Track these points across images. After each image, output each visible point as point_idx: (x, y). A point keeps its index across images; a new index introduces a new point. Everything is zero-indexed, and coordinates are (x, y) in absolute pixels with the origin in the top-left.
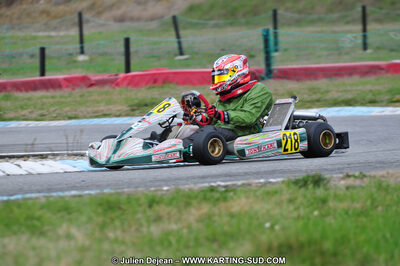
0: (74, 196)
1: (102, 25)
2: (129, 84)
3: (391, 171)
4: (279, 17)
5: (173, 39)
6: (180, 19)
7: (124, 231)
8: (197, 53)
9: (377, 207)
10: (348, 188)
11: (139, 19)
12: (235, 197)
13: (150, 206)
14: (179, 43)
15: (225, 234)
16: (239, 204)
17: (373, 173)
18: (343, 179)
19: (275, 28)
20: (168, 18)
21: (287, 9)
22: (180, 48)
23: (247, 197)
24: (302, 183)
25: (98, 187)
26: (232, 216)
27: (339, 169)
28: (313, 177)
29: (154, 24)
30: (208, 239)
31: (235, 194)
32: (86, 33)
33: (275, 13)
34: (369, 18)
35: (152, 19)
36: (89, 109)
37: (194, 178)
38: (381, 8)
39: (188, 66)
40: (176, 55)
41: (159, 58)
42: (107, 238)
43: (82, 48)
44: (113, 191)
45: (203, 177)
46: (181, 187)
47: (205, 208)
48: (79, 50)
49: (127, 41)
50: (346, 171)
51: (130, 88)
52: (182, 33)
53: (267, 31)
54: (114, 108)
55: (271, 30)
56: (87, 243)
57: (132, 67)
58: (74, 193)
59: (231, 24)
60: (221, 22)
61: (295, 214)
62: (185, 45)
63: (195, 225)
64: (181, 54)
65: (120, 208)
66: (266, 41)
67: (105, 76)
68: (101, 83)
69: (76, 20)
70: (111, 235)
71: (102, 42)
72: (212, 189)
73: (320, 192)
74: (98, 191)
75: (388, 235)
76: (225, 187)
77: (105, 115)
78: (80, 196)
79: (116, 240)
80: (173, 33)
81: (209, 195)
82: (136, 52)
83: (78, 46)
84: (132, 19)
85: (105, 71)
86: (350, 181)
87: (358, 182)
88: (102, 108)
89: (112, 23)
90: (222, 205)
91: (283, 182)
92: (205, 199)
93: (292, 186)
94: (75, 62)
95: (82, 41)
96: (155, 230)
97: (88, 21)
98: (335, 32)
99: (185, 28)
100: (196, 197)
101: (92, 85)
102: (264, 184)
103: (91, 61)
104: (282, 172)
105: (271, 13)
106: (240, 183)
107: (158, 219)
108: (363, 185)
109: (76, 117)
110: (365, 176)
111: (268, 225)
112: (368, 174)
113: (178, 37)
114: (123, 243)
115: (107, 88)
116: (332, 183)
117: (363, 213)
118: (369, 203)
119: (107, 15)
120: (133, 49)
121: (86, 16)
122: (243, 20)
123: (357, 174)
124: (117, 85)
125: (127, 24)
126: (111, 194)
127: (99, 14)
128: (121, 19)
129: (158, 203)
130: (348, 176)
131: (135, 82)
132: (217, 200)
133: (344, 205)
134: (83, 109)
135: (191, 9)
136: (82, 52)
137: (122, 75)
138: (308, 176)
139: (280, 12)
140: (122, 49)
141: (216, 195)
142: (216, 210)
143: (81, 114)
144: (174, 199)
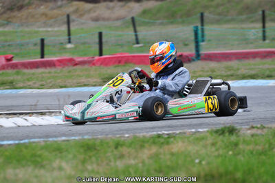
0: (64, 141)
1: (83, 24)
2: (101, 64)
4: (205, 18)
5: (132, 33)
6: (137, 19)
7: (98, 165)
8: (148, 43)
9: (273, 149)
10: (252, 136)
11: (108, 19)
12: (175, 142)
13: (116, 148)
14: (136, 36)
15: (168, 167)
16: (177, 147)
17: (270, 125)
18: (249, 129)
19: (202, 25)
20: (129, 18)
21: (210, 13)
22: (137, 39)
23: (183, 142)
24: (221, 132)
25: (80, 134)
26: (173, 154)
27: (247, 122)
28: (229, 128)
29: (119, 23)
30: (156, 171)
31: (175, 140)
32: (73, 28)
33: (202, 16)
34: (267, 19)
35: (118, 19)
36: (75, 81)
37: (146, 128)
39: (142, 51)
40: (134, 44)
41: (122, 46)
42: (87, 170)
43: (69, 39)
45: (153, 128)
46: (138, 135)
47: (154, 149)
48: (67, 41)
49: (100, 35)
50: (251, 124)
51: (102, 66)
52: (138, 28)
53: (197, 27)
54: (91, 81)
55: (200, 27)
56: (73, 173)
57: (104, 52)
58: (64, 138)
59: (172, 23)
60: (165, 21)
61: (216, 154)
62: (140, 37)
63: (147, 161)
64: (138, 43)
65: (95, 149)
66: (196, 34)
67: (86, 59)
68: (83, 63)
69: (66, 20)
70: (89, 167)
71: (83, 35)
72: (159, 136)
73: (233, 138)
74: (81, 137)
76: (168, 134)
77: (85, 85)
78: (68, 141)
79: (93, 171)
80: (132, 29)
81: (157, 140)
82: (107, 42)
83: (67, 37)
84: (104, 19)
85: (85, 55)
86: (254, 131)
87: (259, 132)
88: (83, 80)
89: (90, 22)
90: (166, 147)
91: (208, 131)
92: (154, 143)
93: (214, 134)
94: (65, 48)
95: (69, 34)
96: (120, 164)
97: (74, 21)
98: (243, 28)
99: (140, 25)
100: (148, 142)
101: (76, 64)
102: (194, 133)
103: (75, 48)
104: (208, 125)
105: (199, 15)
106: (178, 132)
107: (122, 156)
108: (263, 134)
109: (65, 87)
110: (264, 127)
111: (197, 161)
112: (266, 126)
113: (135, 31)
114: (98, 173)
115: (86, 67)
116: (241, 132)
117: (263, 153)
118: (267, 146)
119: (86, 16)
120: (104, 39)
121: (72, 17)
122: (180, 20)
123: (259, 126)
124: (94, 64)
125: (101, 23)
126: (89, 140)
127: (81, 15)
128: (96, 19)
129: (122, 145)
130: (253, 127)
131: (106, 62)
132: (162, 143)
133: (250, 147)
134: (70, 81)
135: (145, 12)
136: (70, 42)
137: (97, 57)
138: (225, 127)
139: (206, 14)
140: (97, 40)
141: (162, 140)
142: (162, 151)
143: (68, 85)
144: (132, 143)
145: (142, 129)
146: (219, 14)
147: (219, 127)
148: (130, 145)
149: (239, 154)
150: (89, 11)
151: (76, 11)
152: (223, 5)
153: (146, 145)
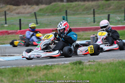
0: (3, 68)
1: (12, 15)
2: (21, 34)
3: (103, 60)
4: (68, 13)
6: (37, 13)
7: (19, 79)
8: (42, 24)
9: (98, 71)
10: (89, 65)
11: (24, 13)
13: (28, 71)
14: (37, 21)
16: (56, 70)
17: (97, 60)
18: (88, 62)
19: (67, 16)
20: (33, 13)
21: (70, 10)
23: (58, 68)
24: (75, 63)
25: (11, 65)
26: (54, 74)
27: (87, 59)
28: (79, 62)
29: (29, 15)
31: (54, 67)
32: (7, 18)
34: (96, 13)
35: (28, 13)
37: (41, 62)
38: (99, 10)
39: (39, 28)
42: (14, 81)
43: (6, 22)
44: (16, 67)
45: (44, 62)
46: (38, 65)
47: (45, 72)
48: (5, 23)
49: (20, 20)
50: (89, 60)
52: (37, 17)
53: (64, 17)
55: (65, 17)
57: (22, 28)
58: (3, 67)
59: (53, 15)
60: (50, 14)
61: (73, 73)
62: (38, 21)
63: (42, 77)
64: (37, 24)
65: (18, 72)
67: (13, 31)
68: (12, 33)
69: (4, 13)
70: (15, 80)
71: (12, 20)
72: (47, 66)
73: (81, 66)
74: (11, 67)
75: (102, 79)
76: (51, 65)
78: (5, 68)
79: (17, 82)
80: (35, 18)
81: (46, 67)
82: (23, 23)
83: (5, 22)
84: (22, 13)
85: (13, 29)
86: (90, 63)
87: (93, 63)
89: (15, 14)
90: (50, 70)
91: (69, 63)
92: (45, 69)
93: (72, 64)
94: (4, 27)
95: (6, 20)
96: (29, 79)
97: (8, 14)
98: (85, 17)
99: (38, 16)
100: (42, 68)
101: (9, 34)
102: (63, 64)
103: (9, 26)
104: (69, 60)
105: (65, 11)
106: (56, 64)
107: (30, 75)
108: (94, 64)
109: (4, 44)
110: (95, 61)
111: (65, 77)
113: (36, 19)
115: (14, 35)
116: (84, 63)
117: (94, 73)
118: (96, 69)
119: (14, 12)
120: (22, 22)
121: (7, 12)
122: (56, 13)
123: (92, 61)
124: (17, 34)
125: (20, 15)
126: (15, 67)
127: (11, 12)
128: (18, 13)
129: (30, 70)
130: (90, 61)
131: (23, 33)
132: (49, 69)
133: (89, 70)
134: (6, 41)
135: (40, 10)
136: (6, 24)
137: (19, 31)
138: (77, 61)
139: (68, 11)
140: (19, 23)
141: (49, 67)
142: (48, 72)
143: (6, 43)
144: (35, 69)
145: (39, 63)
146: (74, 11)
147: (75, 61)
148: (34, 70)
149: (83, 73)
150: (15, 9)
151: (9, 10)
152: (76, 7)
153: (41, 70)
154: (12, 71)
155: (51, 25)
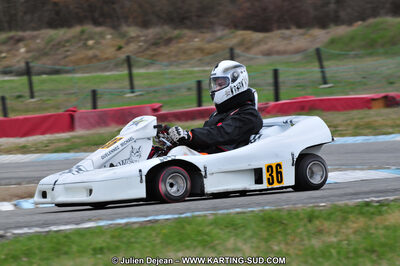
0: (238, 213)
1: (252, 59)
2: (278, 112)
5: (316, 69)
7: (287, 244)
8: (339, 82)
11: (284, 53)
12: (389, 211)
13: (310, 221)
14: (323, 72)
15: (383, 245)
20: (312, 50)
22: (324, 77)
26: (387, 228)
29: (298, 57)
30: (367, 250)
31: (389, 208)
35: (297, 52)
37: (347, 194)
39: (332, 94)
40: (320, 84)
41: (304, 87)
44: (273, 208)
45: (356, 194)
46: (338, 203)
47: (362, 221)
49: (276, 73)
52: (325, 64)
57: (281, 96)
58: (238, 210)
59: (371, 54)
60: (362, 52)
62: (328, 75)
63: (352, 236)
64: (325, 83)
65: (282, 223)
70: (276, 248)
72: (367, 204)
74: (260, 208)
76: (378, 202)
78: (244, 213)
80: (317, 64)
81: (365, 209)
82: (284, 82)
84: (278, 53)
89: (260, 56)
90: (378, 218)
92: (361, 213)
96: (316, 243)
99: (327, 59)
100: (352, 212)
107: (320, 232)
113: (322, 67)
119: (255, 50)
120: (281, 79)
121: (237, 51)
122: (382, 50)
124: (268, 112)
125: (274, 57)
126: (273, 211)
127: (248, 49)
128: (268, 53)
129: (317, 218)
131: (284, 110)
132: (373, 214)
135: (333, 42)
137: (272, 103)
140: (271, 80)
141: (372, 210)
142: (372, 223)
144: (332, 213)
148: (328, 218)
150: (259, 42)
151: (241, 43)
153: (351, 216)
154: (264, 219)
155: (365, 84)
